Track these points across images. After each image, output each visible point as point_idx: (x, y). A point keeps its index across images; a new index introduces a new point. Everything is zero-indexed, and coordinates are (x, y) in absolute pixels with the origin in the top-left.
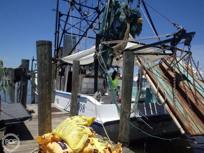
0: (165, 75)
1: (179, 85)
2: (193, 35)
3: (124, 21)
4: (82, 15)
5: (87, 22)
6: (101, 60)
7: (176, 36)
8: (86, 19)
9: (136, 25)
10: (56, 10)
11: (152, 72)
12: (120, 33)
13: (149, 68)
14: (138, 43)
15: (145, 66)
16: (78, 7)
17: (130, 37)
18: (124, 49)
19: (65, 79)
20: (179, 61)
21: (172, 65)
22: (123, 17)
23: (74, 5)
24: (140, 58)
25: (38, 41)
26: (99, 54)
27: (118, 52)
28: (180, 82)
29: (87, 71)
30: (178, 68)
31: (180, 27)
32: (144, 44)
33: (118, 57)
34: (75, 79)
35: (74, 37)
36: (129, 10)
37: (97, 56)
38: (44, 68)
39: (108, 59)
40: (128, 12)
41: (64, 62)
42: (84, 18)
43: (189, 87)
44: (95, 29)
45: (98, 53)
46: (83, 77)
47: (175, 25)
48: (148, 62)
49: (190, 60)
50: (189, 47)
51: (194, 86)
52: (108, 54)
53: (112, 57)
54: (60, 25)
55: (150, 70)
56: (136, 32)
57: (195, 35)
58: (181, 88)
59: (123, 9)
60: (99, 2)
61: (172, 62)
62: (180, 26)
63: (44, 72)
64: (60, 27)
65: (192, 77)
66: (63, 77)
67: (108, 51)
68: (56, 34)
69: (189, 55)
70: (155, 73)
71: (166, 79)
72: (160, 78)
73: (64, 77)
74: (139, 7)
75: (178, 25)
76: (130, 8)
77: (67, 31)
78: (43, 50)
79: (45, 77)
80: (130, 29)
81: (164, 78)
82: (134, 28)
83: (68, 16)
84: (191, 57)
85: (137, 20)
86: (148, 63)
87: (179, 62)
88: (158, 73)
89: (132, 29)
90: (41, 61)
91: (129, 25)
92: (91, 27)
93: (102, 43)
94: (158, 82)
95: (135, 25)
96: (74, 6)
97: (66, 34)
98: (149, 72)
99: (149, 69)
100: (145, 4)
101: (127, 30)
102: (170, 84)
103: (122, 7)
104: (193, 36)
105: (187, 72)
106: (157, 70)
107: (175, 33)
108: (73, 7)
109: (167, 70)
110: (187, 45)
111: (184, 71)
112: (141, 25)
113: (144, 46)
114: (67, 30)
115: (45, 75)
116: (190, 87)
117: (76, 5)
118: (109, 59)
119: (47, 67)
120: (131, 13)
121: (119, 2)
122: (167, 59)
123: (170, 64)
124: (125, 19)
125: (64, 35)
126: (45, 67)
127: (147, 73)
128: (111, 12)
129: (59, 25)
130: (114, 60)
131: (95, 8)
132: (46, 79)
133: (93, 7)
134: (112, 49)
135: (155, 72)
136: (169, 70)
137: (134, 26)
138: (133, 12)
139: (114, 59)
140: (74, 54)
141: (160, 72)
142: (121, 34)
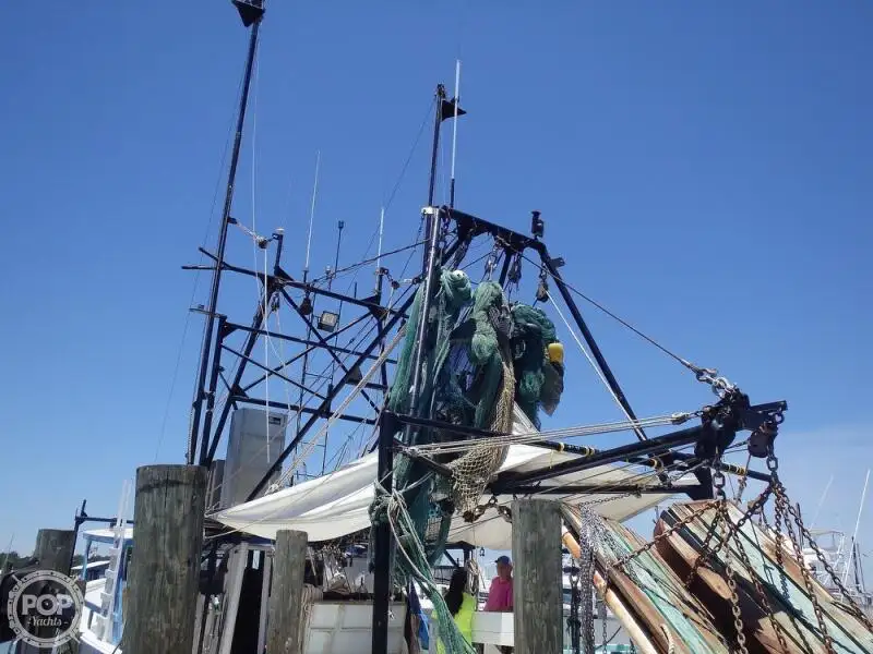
0: (690, 590)
1: (756, 635)
2: (780, 414)
3: (492, 355)
4: (315, 325)
5: (334, 355)
6: (403, 526)
7: (714, 422)
8: (329, 343)
9: (539, 371)
10: (208, 308)
11: (632, 578)
12: (476, 404)
13: (617, 562)
14: (556, 447)
15: (601, 552)
16: (299, 296)
17: (518, 421)
18: (497, 472)
19: (226, 609)
20: (739, 525)
21: (712, 544)
22: (484, 339)
23: (281, 288)
24: (573, 516)
25: (145, 468)
26: (396, 499)
27: (472, 484)
28: (761, 621)
29: (328, 570)
30: (742, 560)
31: (722, 384)
32: (582, 451)
33: (471, 506)
34: (285, 619)
35: (275, 419)
36: (507, 313)
37: (385, 509)
38: (163, 594)
39: (430, 516)
40: (504, 319)
41: (229, 529)
42: (319, 337)
43: (802, 643)
44: (369, 385)
45: (391, 493)
46: (313, 600)
47: (699, 373)
48: (611, 530)
49: (786, 520)
50: (772, 464)
51: (823, 641)
52: (429, 492)
53: (448, 507)
54: (222, 369)
55: (623, 571)
56: (541, 396)
57: (784, 413)
58: (769, 649)
59: (484, 310)
60: (381, 277)
61: (712, 529)
62: (721, 380)
63: (161, 616)
64: (219, 377)
65: (810, 597)
66: (216, 601)
67: (428, 483)
68: (197, 405)
69: (779, 498)
70: (644, 582)
71: (696, 611)
72: (672, 608)
73: (221, 600)
74: (544, 298)
75: (713, 376)
76: (511, 305)
77: (246, 392)
78: (167, 509)
79: (163, 636)
80: (517, 385)
81: (688, 603)
82: (533, 383)
83: (256, 331)
84: (786, 506)
85: (543, 352)
86: (607, 538)
87: (741, 528)
88: (656, 580)
89: (524, 385)
90: (151, 561)
91: (512, 370)
92: (352, 377)
93: (408, 450)
94: (665, 627)
95: (535, 372)
96: (281, 294)
97: (240, 404)
98: (618, 577)
99: (616, 567)
100: (569, 290)
101: (506, 390)
102: (717, 633)
103: (480, 302)
104: (778, 419)
105: (781, 570)
106: (651, 570)
107: (708, 409)
108: (277, 295)
109: (693, 564)
110: (762, 456)
111: (766, 567)
112: (559, 368)
113: (580, 456)
114: (247, 389)
115: (165, 626)
116: (806, 644)
117: (289, 289)
118: (435, 514)
119: (180, 587)
120: (517, 324)
121: (469, 285)
122: (692, 519)
123: (703, 539)
124: (493, 349)
125: (232, 409)
126: (168, 587)
127: (612, 585)
128: (436, 322)
129: (217, 370)
130: (457, 521)
131: (366, 300)
132: (166, 647)
133: (358, 298)
134: (447, 474)
135: (643, 577)
136: (703, 565)
137: (530, 376)
138: (522, 321)
139: (454, 515)
140: (276, 491)
141: (664, 578)
142: (479, 409)
